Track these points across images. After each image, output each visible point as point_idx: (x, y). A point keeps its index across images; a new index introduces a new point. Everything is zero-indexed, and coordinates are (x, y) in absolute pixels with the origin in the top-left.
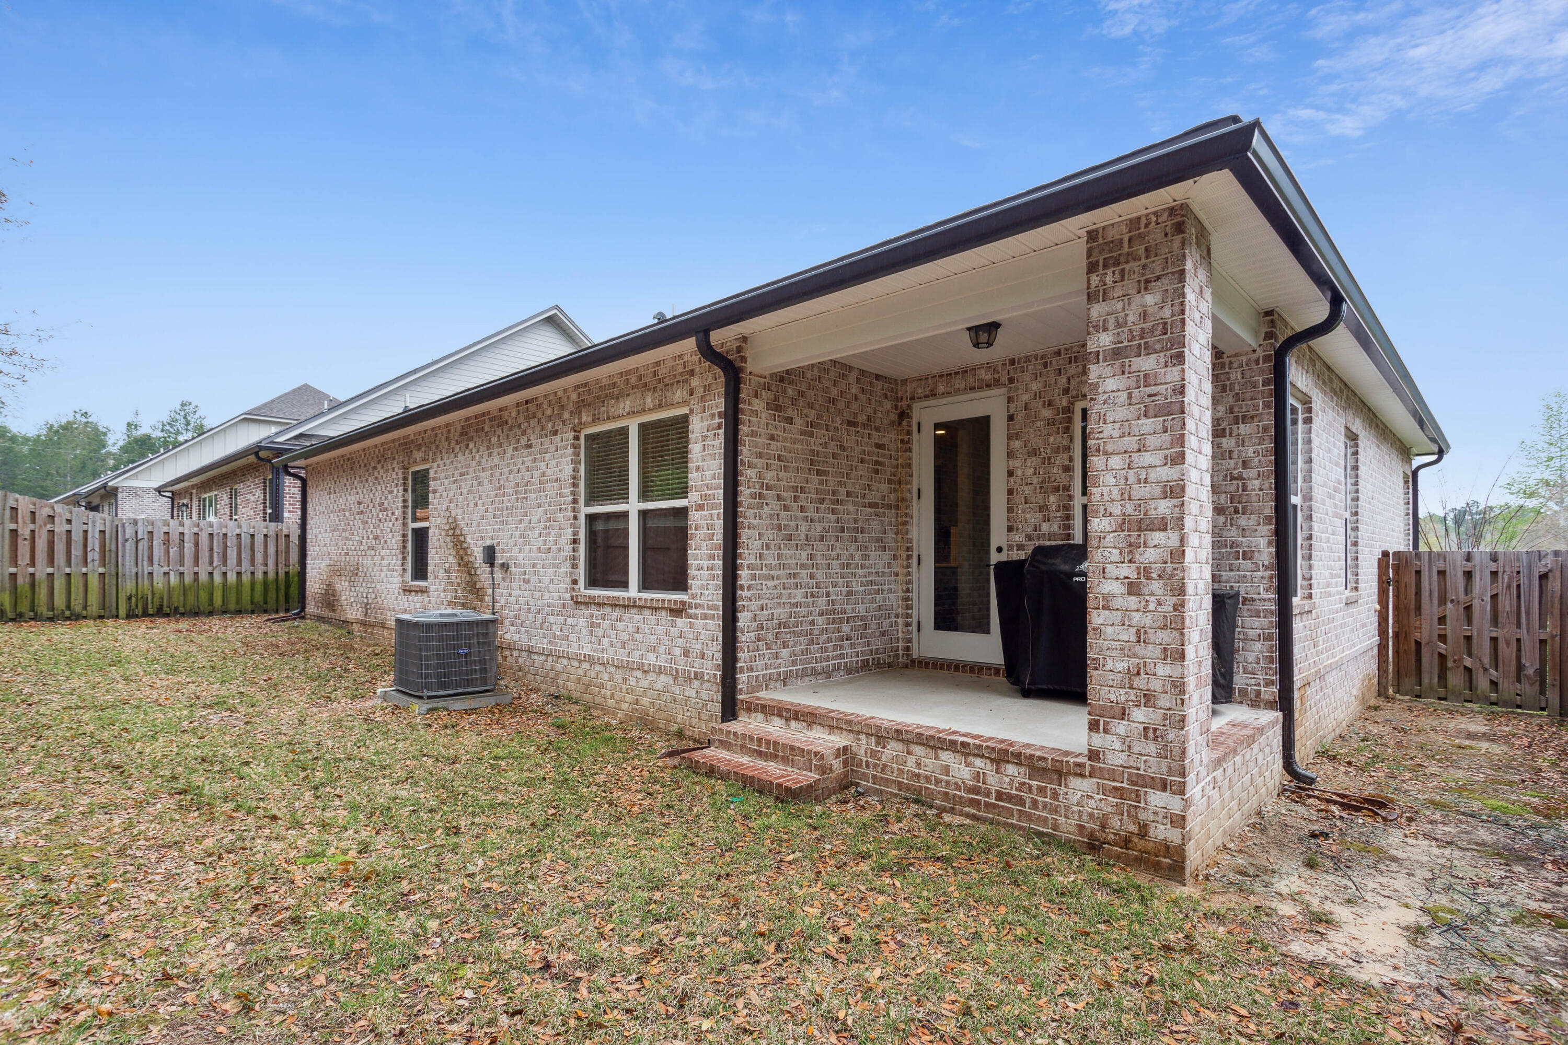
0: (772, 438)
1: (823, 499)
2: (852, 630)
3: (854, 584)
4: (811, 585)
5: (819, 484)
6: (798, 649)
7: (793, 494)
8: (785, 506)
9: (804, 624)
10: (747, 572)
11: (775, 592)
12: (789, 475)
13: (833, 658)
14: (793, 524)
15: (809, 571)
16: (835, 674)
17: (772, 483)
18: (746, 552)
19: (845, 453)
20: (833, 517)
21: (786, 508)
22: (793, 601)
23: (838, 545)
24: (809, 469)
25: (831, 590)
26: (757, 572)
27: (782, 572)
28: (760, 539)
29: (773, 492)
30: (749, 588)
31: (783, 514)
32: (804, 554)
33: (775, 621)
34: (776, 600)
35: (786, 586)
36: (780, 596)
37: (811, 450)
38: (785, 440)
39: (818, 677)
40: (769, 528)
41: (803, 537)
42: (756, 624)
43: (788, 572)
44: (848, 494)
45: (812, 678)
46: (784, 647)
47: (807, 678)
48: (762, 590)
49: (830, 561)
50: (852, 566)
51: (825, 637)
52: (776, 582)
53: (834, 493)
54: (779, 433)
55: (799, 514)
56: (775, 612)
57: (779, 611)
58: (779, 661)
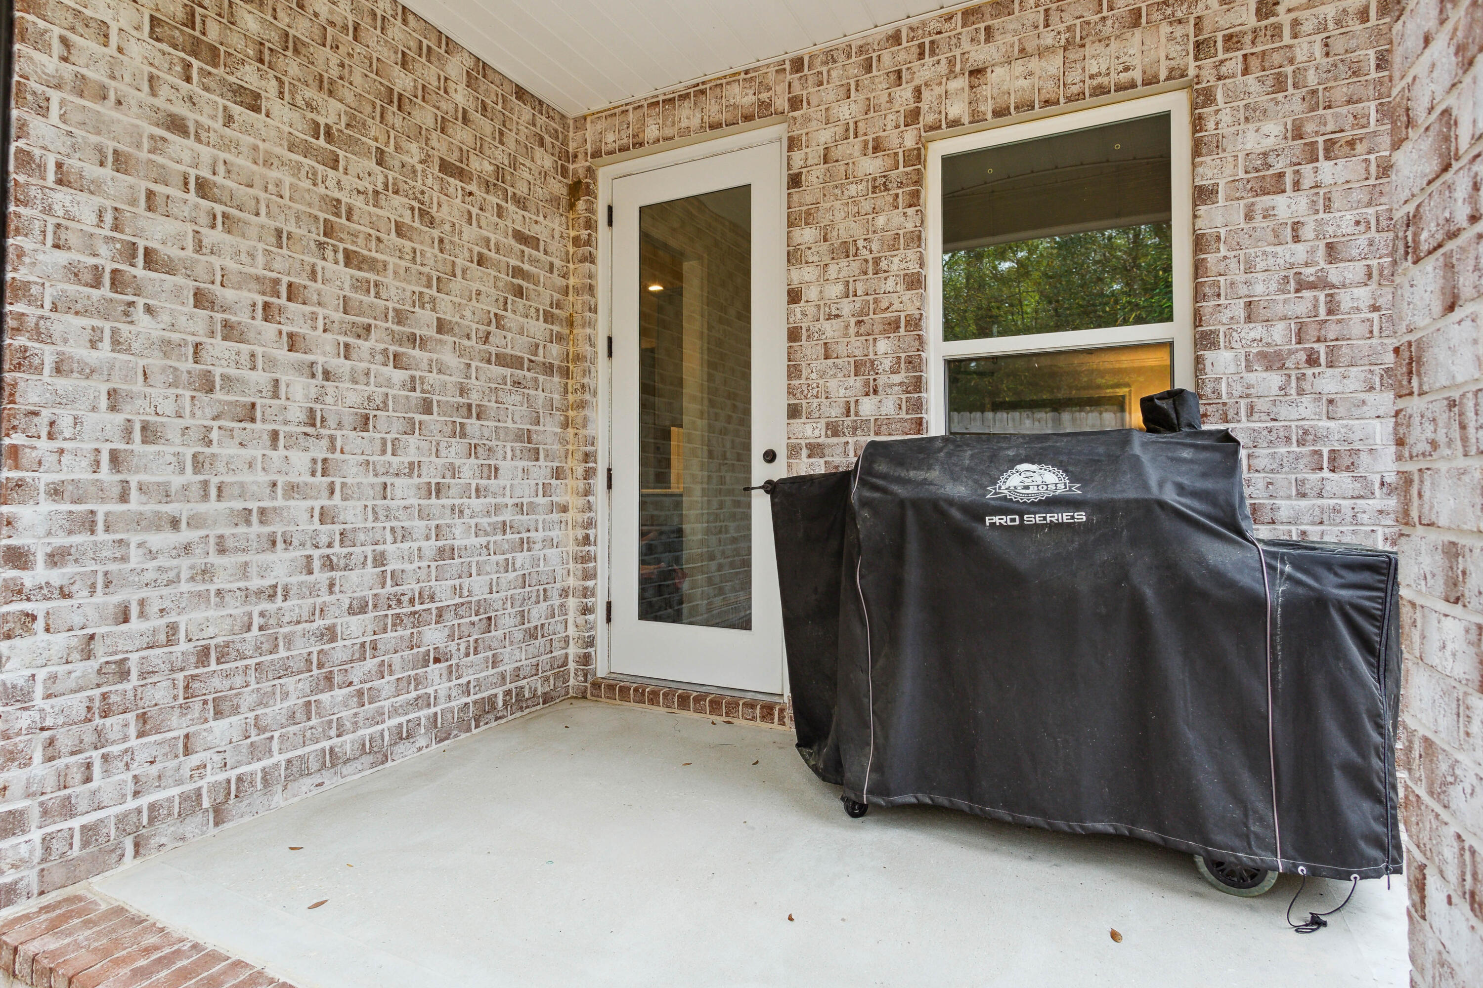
0: (177, 125)
1: (368, 328)
2: (451, 637)
3: (457, 532)
4: (324, 540)
5: (355, 288)
6: (276, 710)
7: (260, 300)
8: (226, 324)
9: (299, 642)
10: (46, 506)
11: (185, 563)
12: (244, 245)
13: (395, 711)
14: (260, 378)
15: (317, 505)
16: (401, 748)
17: (174, 252)
18: (44, 444)
19: (436, 233)
20: (399, 376)
21: (230, 331)
22: (255, 583)
23: (413, 441)
24: (321, 246)
25: (390, 548)
26: (101, 509)
27: (213, 506)
28: (113, 408)
29: (179, 280)
30: (56, 558)
31: (218, 347)
32: (300, 460)
33: (183, 646)
34: (184, 587)
35: (230, 543)
36: (206, 573)
37: (323, 198)
38: (227, 145)
39: (347, 769)
40: (157, 378)
41: (296, 413)
42: (93, 665)
43: (239, 505)
44: (442, 327)
45: (326, 776)
46: (218, 714)
47: (306, 783)
48: (124, 559)
49: (389, 480)
50: (452, 492)
51: (370, 664)
52: (186, 535)
53: (400, 317)
54: (205, 121)
55: (282, 353)
56: (182, 621)
57: (199, 615)
58: (195, 760)
